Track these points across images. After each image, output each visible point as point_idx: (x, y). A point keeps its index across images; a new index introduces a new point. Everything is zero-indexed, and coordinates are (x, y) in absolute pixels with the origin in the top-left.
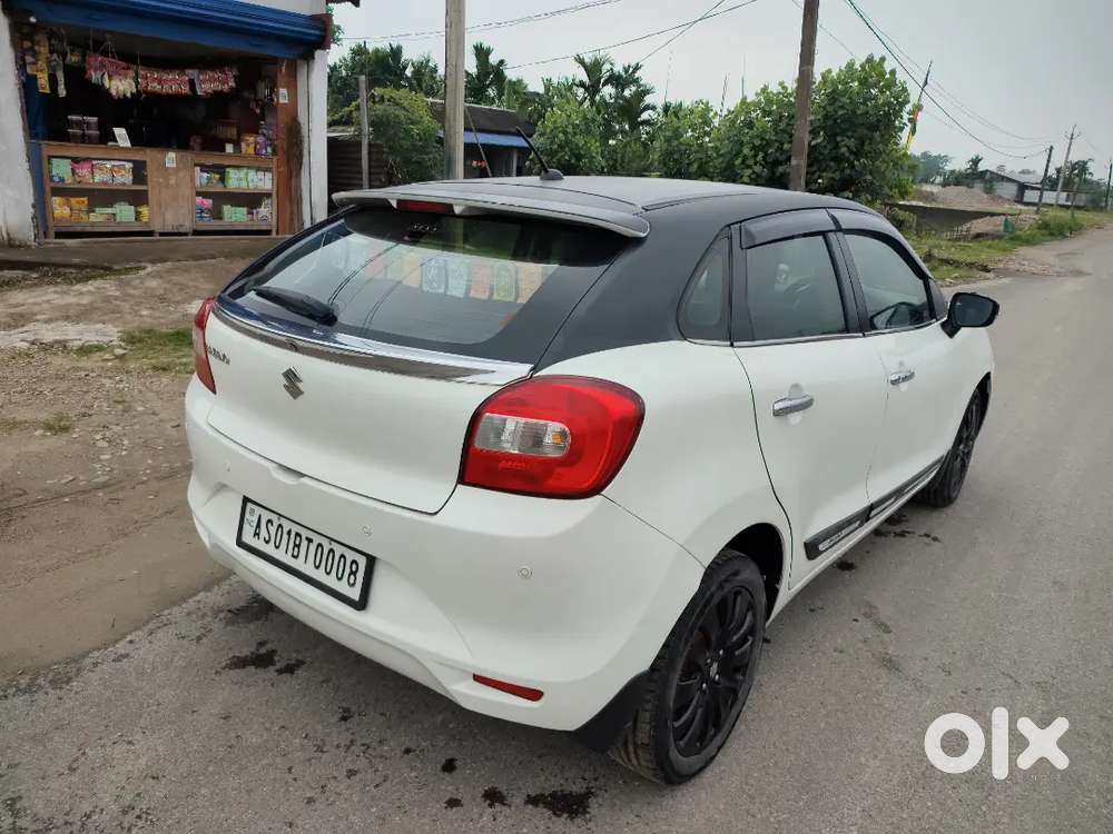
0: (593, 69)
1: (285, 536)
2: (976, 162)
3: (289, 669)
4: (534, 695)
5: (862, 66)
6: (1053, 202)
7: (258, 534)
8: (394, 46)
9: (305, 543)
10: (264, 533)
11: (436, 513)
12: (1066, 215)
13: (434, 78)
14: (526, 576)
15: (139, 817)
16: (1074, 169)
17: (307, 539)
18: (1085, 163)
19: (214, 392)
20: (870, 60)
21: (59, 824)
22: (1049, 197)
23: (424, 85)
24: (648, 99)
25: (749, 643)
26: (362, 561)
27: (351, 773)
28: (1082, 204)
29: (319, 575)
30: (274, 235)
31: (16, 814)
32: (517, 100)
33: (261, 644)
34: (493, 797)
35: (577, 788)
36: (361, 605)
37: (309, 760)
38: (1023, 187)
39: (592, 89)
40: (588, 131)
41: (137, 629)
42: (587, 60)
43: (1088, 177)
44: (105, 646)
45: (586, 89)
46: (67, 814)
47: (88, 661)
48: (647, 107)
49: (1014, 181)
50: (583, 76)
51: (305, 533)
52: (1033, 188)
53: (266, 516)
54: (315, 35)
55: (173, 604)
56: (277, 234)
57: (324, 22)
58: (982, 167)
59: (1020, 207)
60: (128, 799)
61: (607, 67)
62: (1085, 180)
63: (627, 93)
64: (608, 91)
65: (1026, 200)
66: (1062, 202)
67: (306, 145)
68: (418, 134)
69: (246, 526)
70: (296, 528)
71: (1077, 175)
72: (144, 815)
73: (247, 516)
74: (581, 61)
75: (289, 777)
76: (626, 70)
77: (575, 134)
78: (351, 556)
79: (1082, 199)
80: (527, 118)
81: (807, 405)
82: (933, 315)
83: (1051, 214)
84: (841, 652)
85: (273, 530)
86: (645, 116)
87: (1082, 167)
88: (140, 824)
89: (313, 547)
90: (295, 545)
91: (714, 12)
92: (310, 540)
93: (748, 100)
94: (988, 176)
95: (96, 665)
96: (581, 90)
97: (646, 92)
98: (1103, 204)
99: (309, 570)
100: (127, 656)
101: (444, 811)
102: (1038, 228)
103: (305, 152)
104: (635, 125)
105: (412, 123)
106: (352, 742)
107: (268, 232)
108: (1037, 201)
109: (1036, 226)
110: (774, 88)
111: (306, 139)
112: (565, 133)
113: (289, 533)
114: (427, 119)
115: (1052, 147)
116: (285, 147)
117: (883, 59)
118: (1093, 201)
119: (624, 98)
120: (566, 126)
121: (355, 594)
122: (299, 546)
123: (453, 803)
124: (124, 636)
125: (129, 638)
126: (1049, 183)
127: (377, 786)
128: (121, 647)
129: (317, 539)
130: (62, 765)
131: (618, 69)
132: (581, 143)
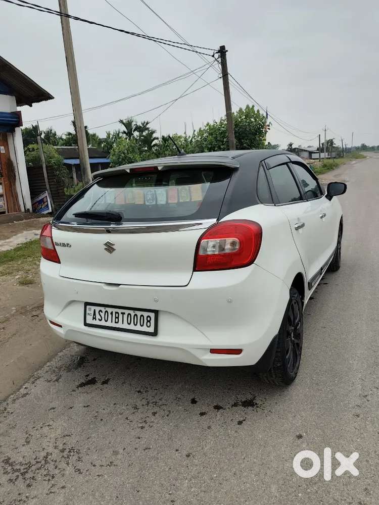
0: (128, 125)
1: (110, 316)
2: (291, 145)
3: (105, 382)
4: (238, 351)
5: (245, 110)
6: (324, 157)
7: (95, 318)
8: (34, 125)
9: (121, 316)
10: (98, 317)
11: (187, 285)
12: (331, 161)
13: (55, 138)
14: (230, 302)
15: (70, 452)
16: (328, 143)
17: (122, 313)
18: (332, 140)
19: (59, 262)
20: (248, 107)
21: (34, 464)
22: (322, 155)
23: (51, 141)
24: (154, 135)
25: (300, 325)
26: (152, 315)
27: (154, 414)
28: (334, 156)
29: (132, 327)
30: (7, 213)
31: (11, 465)
32: (96, 143)
33: (87, 376)
34: (218, 408)
35: (249, 397)
36: (155, 334)
37: (134, 413)
38: (311, 153)
39: (129, 134)
40: (133, 151)
41: (26, 382)
42: (124, 121)
43: (334, 145)
44: (15, 392)
45: (127, 134)
46: (35, 459)
47: (10, 400)
48: (155, 139)
49: (306, 151)
50: (123, 128)
51: (120, 311)
52: (315, 153)
53: (98, 309)
54: (15, 121)
55: (37, 370)
56: (8, 213)
57: (18, 115)
58: (293, 147)
59: (312, 160)
60: (61, 447)
61: (134, 123)
62: (334, 147)
63: (144, 134)
64: (136, 134)
65: (313, 157)
66: (327, 157)
67: (16, 170)
68: (54, 163)
69: (88, 317)
70: (114, 310)
71: (330, 145)
72: (72, 451)
73: (88, 311)
74: (121, 122)
75: (128, 422)
76: (143, 124)
77: (128, 154)
78: (146, 314)
79: (334, 154)
80: (102, 150)
81: (303, 225)
82: (322, 194)
83: (326, 161)
84: (325, 328)
85: (103, 315)
86: (154, 143)
87: (331, 142)
88: (72, 454)
89: (125, 316)
90: (116, 318)
91: (185, 94)
92: (123, 314)
93: (202, 129)
94: (296, 150)
95: (14, 400)
96: (125, 135)
97: (153, 132)
98: (342, 155)
99: (126, 326)
100: (27, 394)
101: (200, 417)
102: (323, 167)
103: (17, 174)
104: (150, 147)
105: (51, 158)
106: (148, 402)
107: (4, 213)
108: (318, 157)
109: (321, 166)
110: (212, 123)
111: (16, 168)
112: (124, 153)
113: (112, 313)
114: (56, 155)
115: (320, 135)
116: (7, 173)
117: (253, 106)
118: (338, 155)
119: (143, 136)
120: (124, 150)
121: (151, 330)
122: (118, 318)
123: (202, 414)
124: (21, 387)
125: (24, 387)
126: (320, 150)
127: (168, 416)
128: (23, 391)
129: (127, 312)
130: (23, 441)
131: (139, 124)
132: (132, 157)
